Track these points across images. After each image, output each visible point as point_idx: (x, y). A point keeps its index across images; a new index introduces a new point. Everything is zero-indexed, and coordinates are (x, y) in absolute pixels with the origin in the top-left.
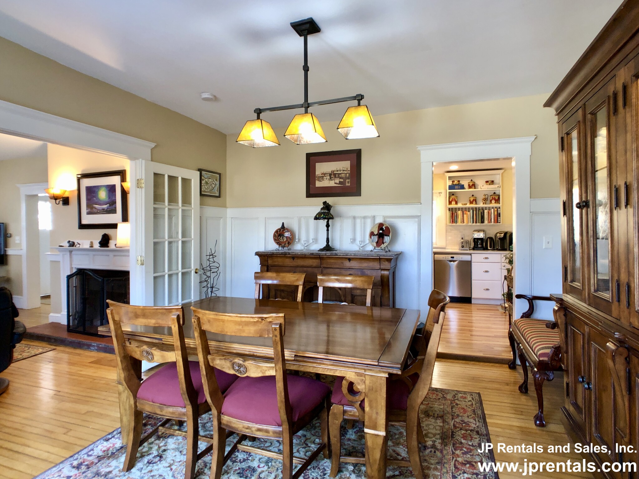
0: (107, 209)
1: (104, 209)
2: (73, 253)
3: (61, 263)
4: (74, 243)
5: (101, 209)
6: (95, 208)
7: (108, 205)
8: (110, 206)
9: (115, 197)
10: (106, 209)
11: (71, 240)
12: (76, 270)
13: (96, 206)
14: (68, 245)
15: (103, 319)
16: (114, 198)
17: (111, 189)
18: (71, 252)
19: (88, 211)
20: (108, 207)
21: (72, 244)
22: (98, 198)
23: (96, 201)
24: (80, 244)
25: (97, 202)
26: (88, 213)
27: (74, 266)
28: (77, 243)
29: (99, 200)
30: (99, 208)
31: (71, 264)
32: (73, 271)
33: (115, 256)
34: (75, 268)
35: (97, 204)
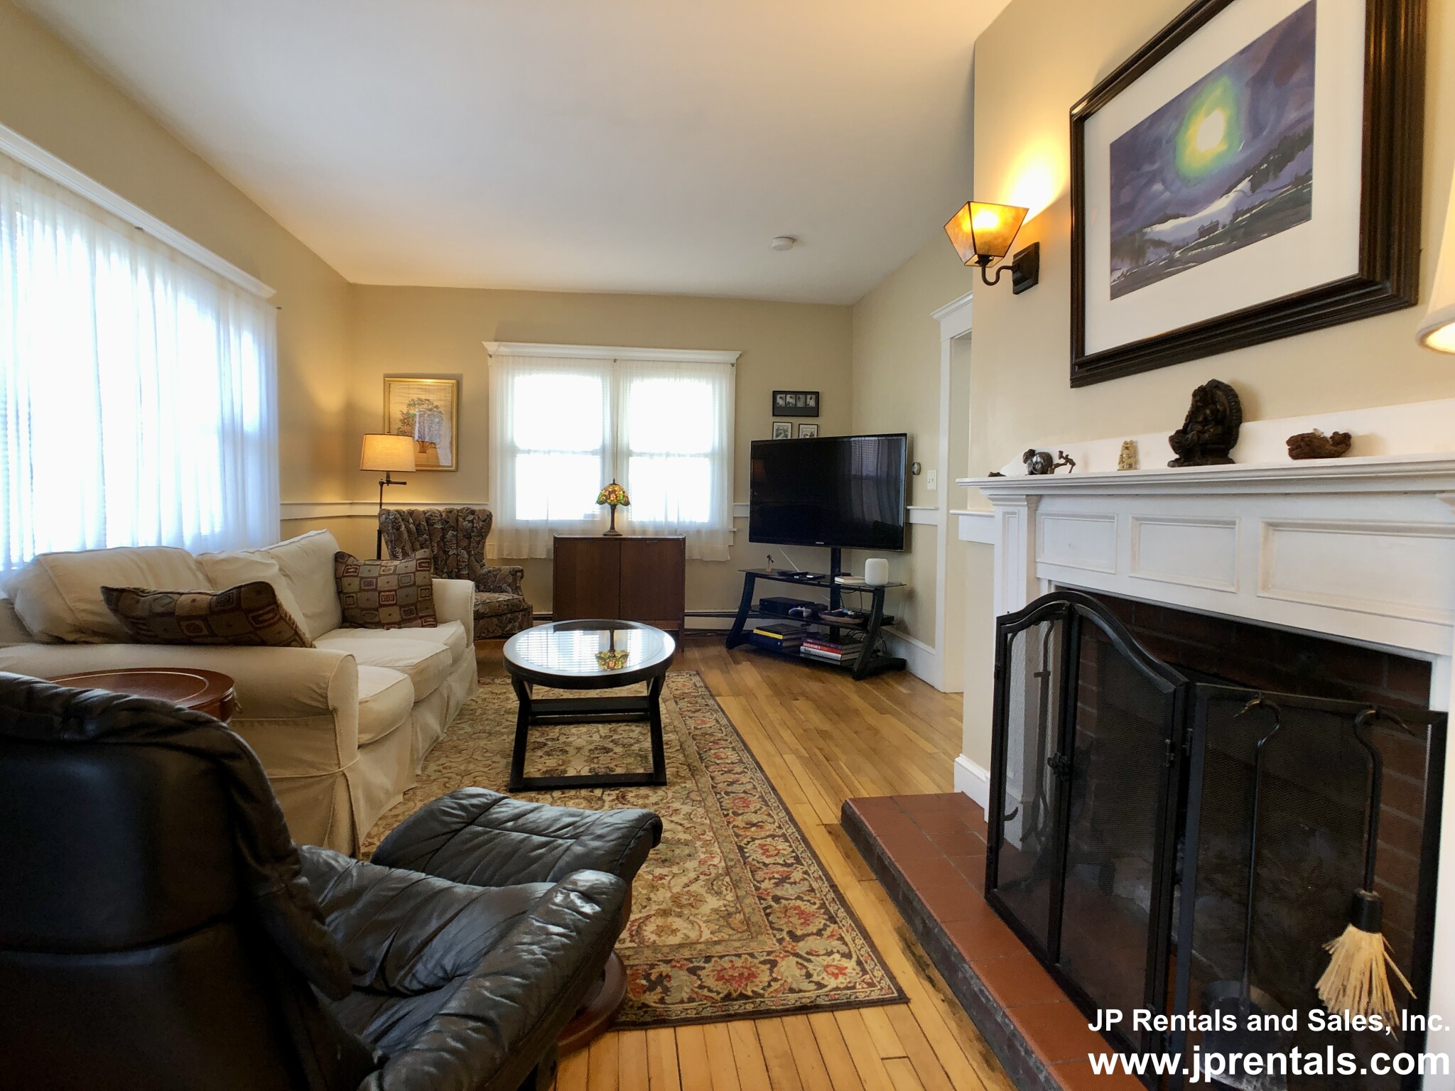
0: (1236, 215)
1: (1214, 226)
2: (1046, 506)
3: (998, 550)
4: (1047, 458)
5: (1194, 231)
6: (1159, 244)
7: (1245, 185)
8: (1258, 183)
9: (1308, 101)
10: (1225, 220)
11: (1039, 448)
12: (1053, 590)
13: (1166, 228)
14: (1025, 469)
15: (1176, 879)
18: (1034, 501)
19: (1118, 273)
20: (1238, 202)
21: (1042, 464)
22: (1177, 177)
24: (1073, 464)
25: (1168, 204)
26: (1120, 290)
27: (1043, 573)
28: (1061, 456)
30: (1182, 235)
31: (1033, 562)
32: (1039, 589)
33: (1274, 526)
34: (1050, 581)
35: (1169, 212)
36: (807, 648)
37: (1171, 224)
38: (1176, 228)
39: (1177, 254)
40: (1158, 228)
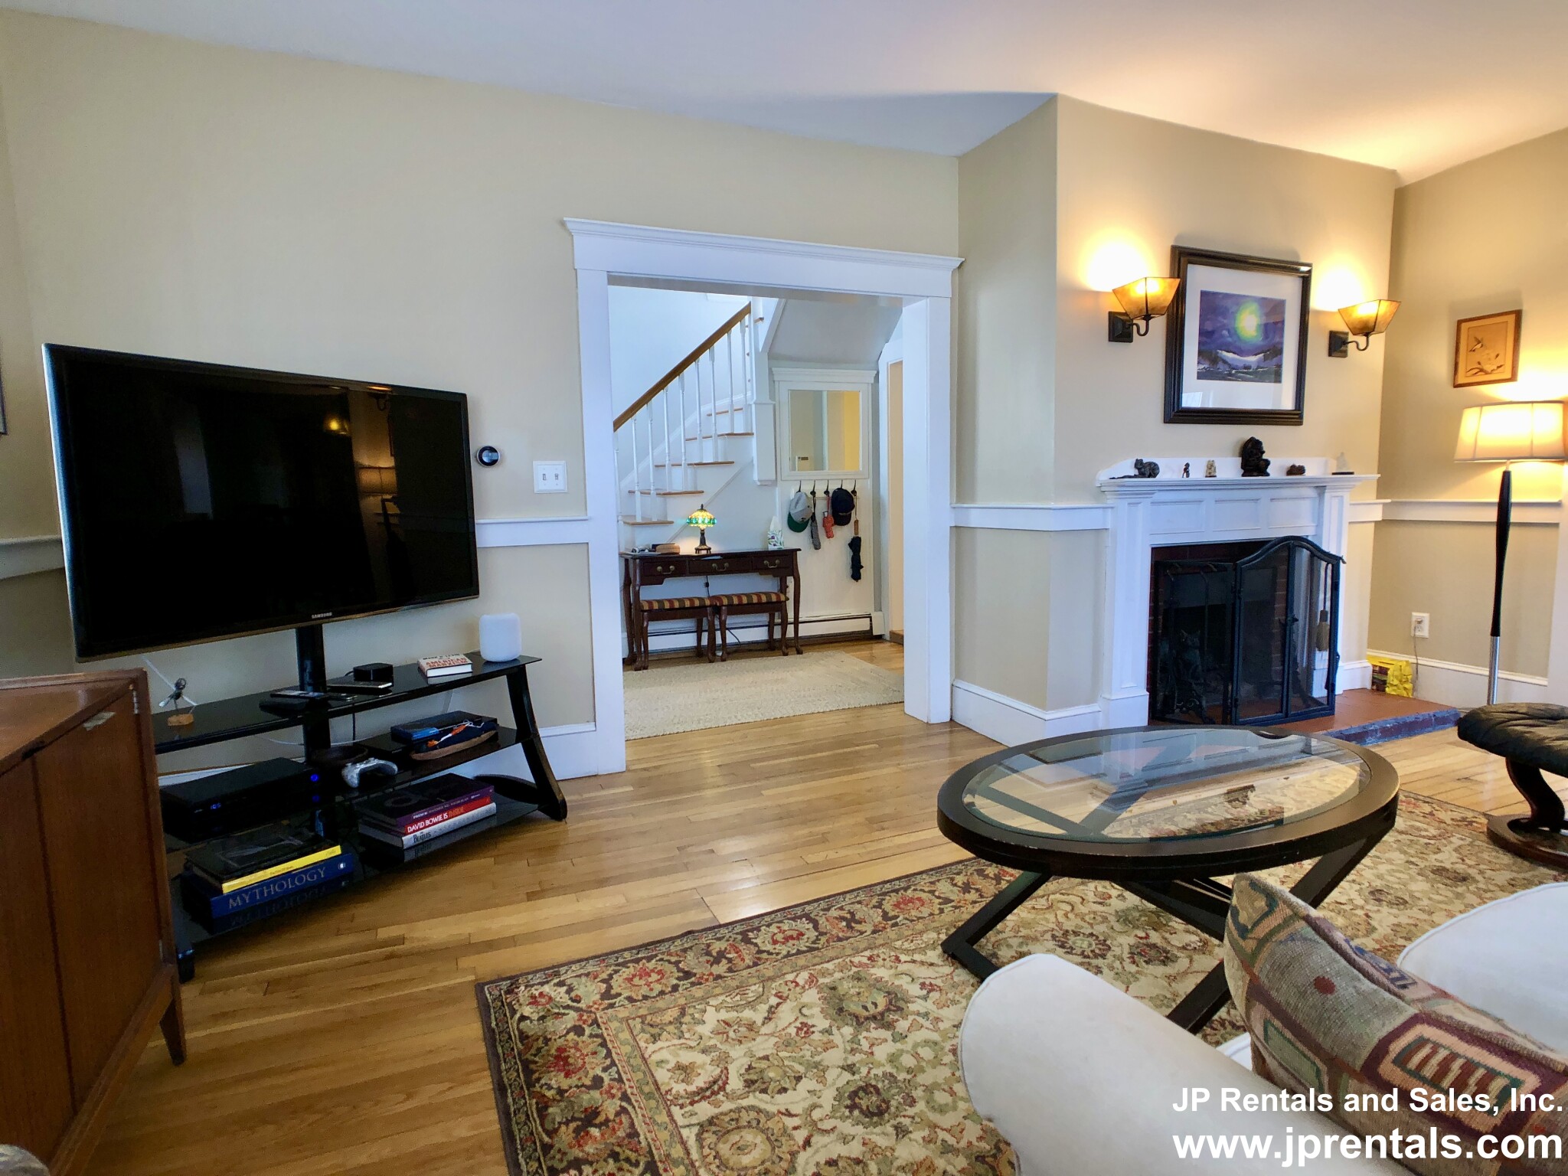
0: (1258, 367)
1: (1249, 367)
5: (1241, 365)
6: (1225, 362)
7: (1261, 355)
8: (1265, 358)
9: (1282, 336)
10: (1254, 366)
11: (1145, 459)
13: (1229, 356)
14: (1133, 472)
16: (1277, 339)
17: (1273, 310)
19: (1202, 367)
20: (1259, 361)
22: (1233, 332)
23: (1229, 339)
25: (1230, 344)
26: (1201, 376)
29: (1239, 337)
30: (1235, 363)
35: (1231, 348)
36: (418, 834)
37: (1230, 355)
38: (1233, 359)
39: (1233, 372)
40: (1225, 353)
